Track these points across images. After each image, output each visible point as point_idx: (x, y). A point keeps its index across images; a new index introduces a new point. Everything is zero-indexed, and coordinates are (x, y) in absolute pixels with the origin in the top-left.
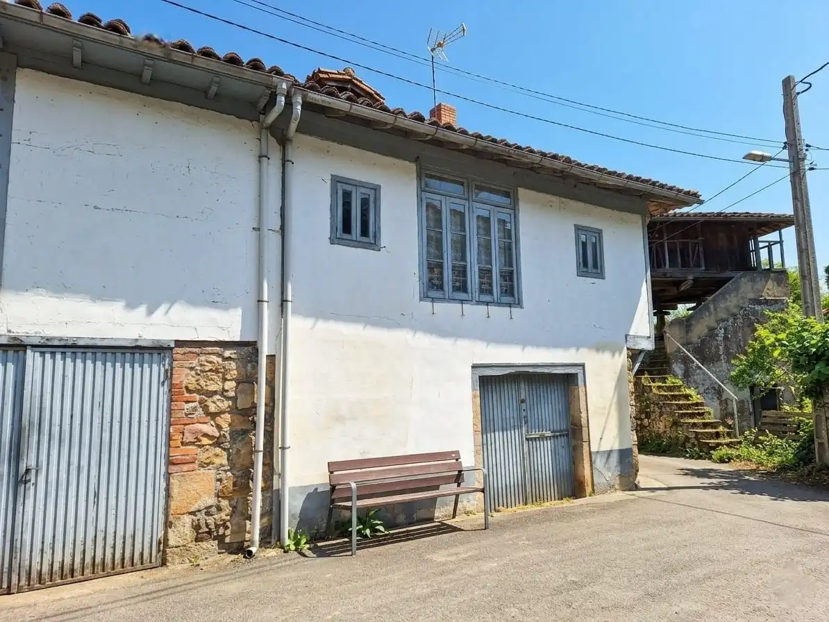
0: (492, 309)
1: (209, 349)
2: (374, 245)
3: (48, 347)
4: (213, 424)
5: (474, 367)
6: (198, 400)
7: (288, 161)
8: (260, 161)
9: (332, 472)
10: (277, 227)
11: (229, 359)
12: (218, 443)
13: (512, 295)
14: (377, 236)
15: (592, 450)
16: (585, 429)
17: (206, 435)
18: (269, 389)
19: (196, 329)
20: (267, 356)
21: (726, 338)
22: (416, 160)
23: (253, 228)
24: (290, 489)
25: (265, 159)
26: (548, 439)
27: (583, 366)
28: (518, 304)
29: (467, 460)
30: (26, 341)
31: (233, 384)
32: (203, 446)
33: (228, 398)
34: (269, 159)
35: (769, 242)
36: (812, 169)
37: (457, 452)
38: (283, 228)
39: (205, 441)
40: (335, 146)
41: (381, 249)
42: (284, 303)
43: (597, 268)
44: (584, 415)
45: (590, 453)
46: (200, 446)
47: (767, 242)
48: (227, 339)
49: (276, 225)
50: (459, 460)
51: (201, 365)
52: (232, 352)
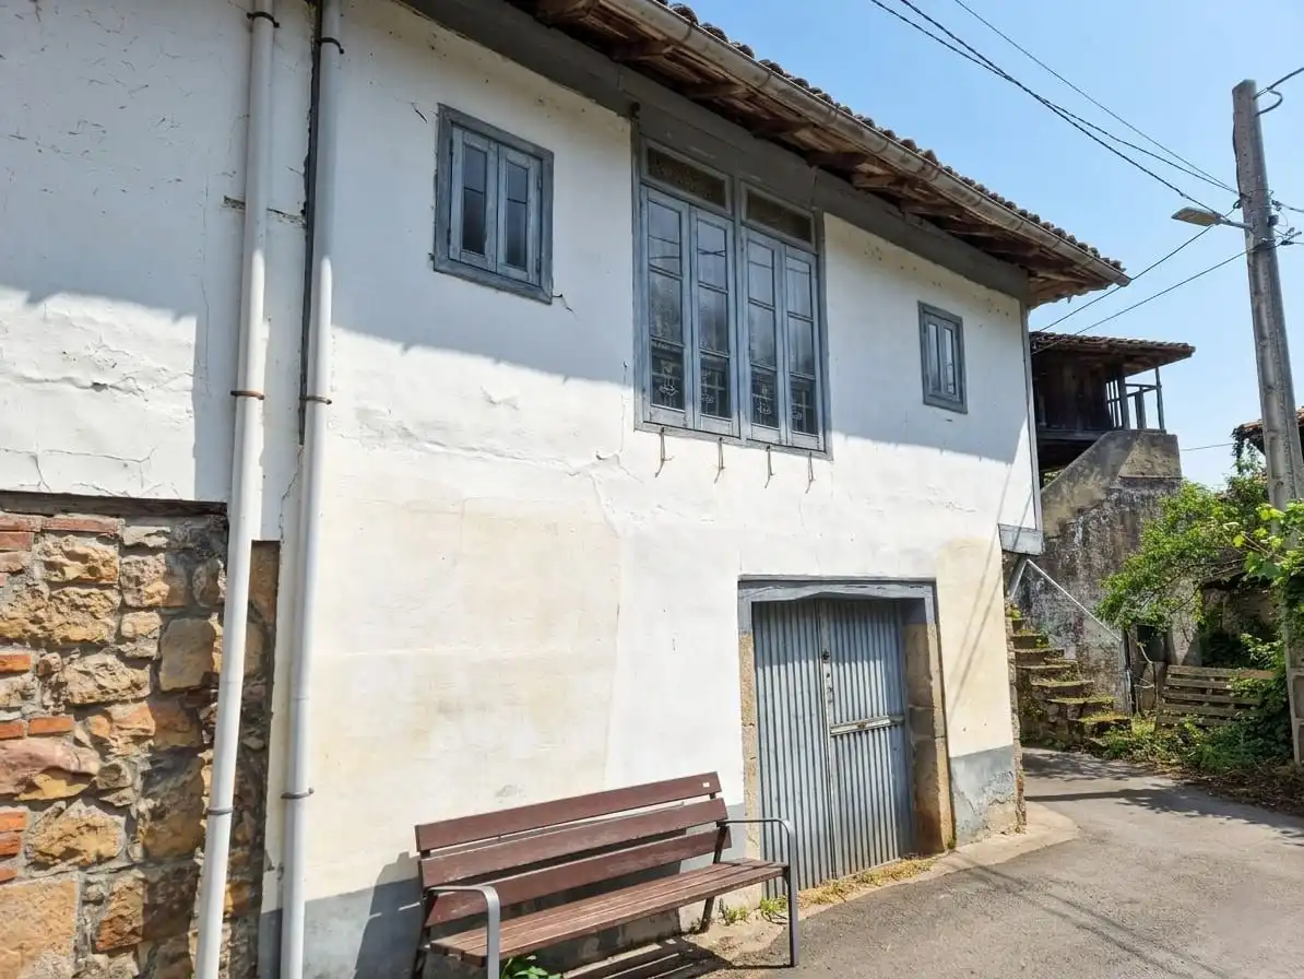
0: (779, 458)
1: (79, 520)
2: (538, 289)
4: (84, 738)
5: (744, 583)
6: (31, 667)
7: (330, 40)
8: (251, 30)
9: (425, 853)
10: (297, 210)
11: (139, 548)
12: (95, 792)
13: (813, 430)
14: (544, 268)
15: (951, 755)
16: (938, 712)
17: (55, 771)
18: (257, 634)
19: (35, 458)
20: (255, 544)
21: (1085, 541)
22: (632, 111)
23: (226, 199)
24: (307, 904)
25: (266, 24)
26: (870, 732)
27: (932, 583)
28: (825, 451)
29: (733, 794)
31: (153, 621)
32: (49, 803)
33: (136, 662)
34: (276, 25)
35: (1141, 386)
36: (1285, 243)
37: (713, 777)
38: (308, 211)
39: (56, 788)
40: (448, 38)
41: (554, 300)
42: (309, 404)
44: (935, 684)
45: (948, 760)
46: (36, 805)
47: (1137, 385)
48: (136, 492)
49: (293, 201)
50: (718, 795)
51: (50, 566)
52: (153, 529)
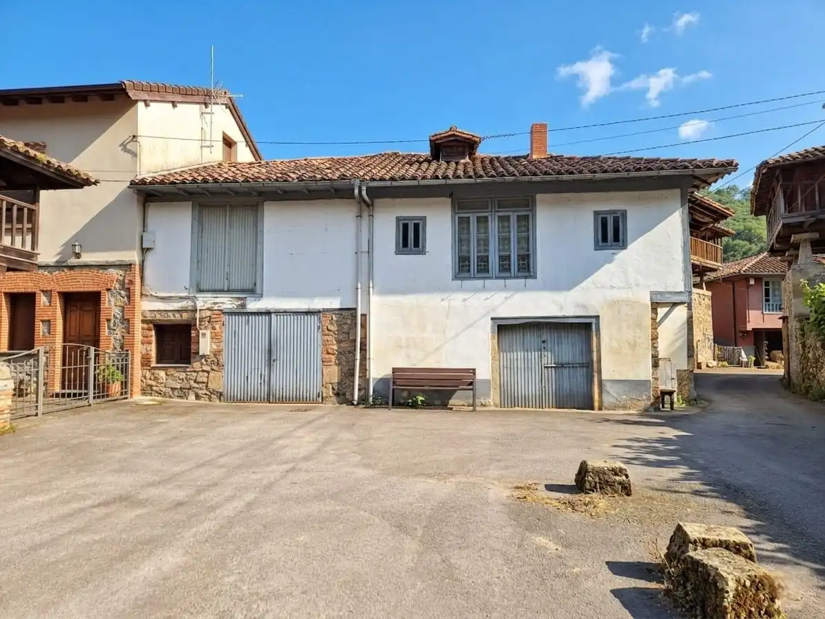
0: (509, 281)
2: (423, 252)
3: (277, 312)
5: (493, 319)
8: (357, 219)
13: (529, 271)
14: (424, 246)
15: (602, 378)
16: (596, 364)
20: (361, 315)
22: (451, 195)
24: (374, 379)
27: (597, 317)
28: (533, 276)
30: (271, 311)
37: (474, 370)
38: (369, 250)
41: (427, 253)
43: (618, 241)
44: (595, 354)
45: (600, 380)
49: (366, 249)
50: (475, 374)
